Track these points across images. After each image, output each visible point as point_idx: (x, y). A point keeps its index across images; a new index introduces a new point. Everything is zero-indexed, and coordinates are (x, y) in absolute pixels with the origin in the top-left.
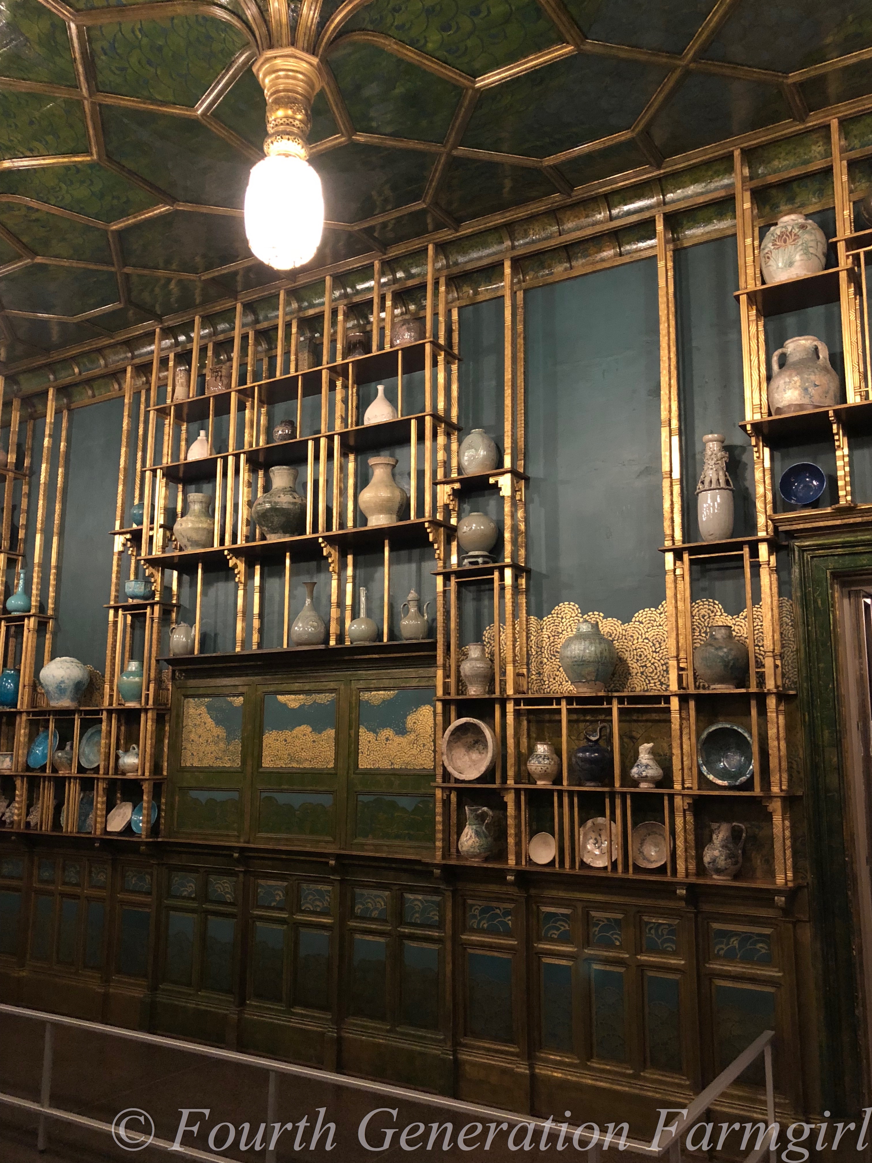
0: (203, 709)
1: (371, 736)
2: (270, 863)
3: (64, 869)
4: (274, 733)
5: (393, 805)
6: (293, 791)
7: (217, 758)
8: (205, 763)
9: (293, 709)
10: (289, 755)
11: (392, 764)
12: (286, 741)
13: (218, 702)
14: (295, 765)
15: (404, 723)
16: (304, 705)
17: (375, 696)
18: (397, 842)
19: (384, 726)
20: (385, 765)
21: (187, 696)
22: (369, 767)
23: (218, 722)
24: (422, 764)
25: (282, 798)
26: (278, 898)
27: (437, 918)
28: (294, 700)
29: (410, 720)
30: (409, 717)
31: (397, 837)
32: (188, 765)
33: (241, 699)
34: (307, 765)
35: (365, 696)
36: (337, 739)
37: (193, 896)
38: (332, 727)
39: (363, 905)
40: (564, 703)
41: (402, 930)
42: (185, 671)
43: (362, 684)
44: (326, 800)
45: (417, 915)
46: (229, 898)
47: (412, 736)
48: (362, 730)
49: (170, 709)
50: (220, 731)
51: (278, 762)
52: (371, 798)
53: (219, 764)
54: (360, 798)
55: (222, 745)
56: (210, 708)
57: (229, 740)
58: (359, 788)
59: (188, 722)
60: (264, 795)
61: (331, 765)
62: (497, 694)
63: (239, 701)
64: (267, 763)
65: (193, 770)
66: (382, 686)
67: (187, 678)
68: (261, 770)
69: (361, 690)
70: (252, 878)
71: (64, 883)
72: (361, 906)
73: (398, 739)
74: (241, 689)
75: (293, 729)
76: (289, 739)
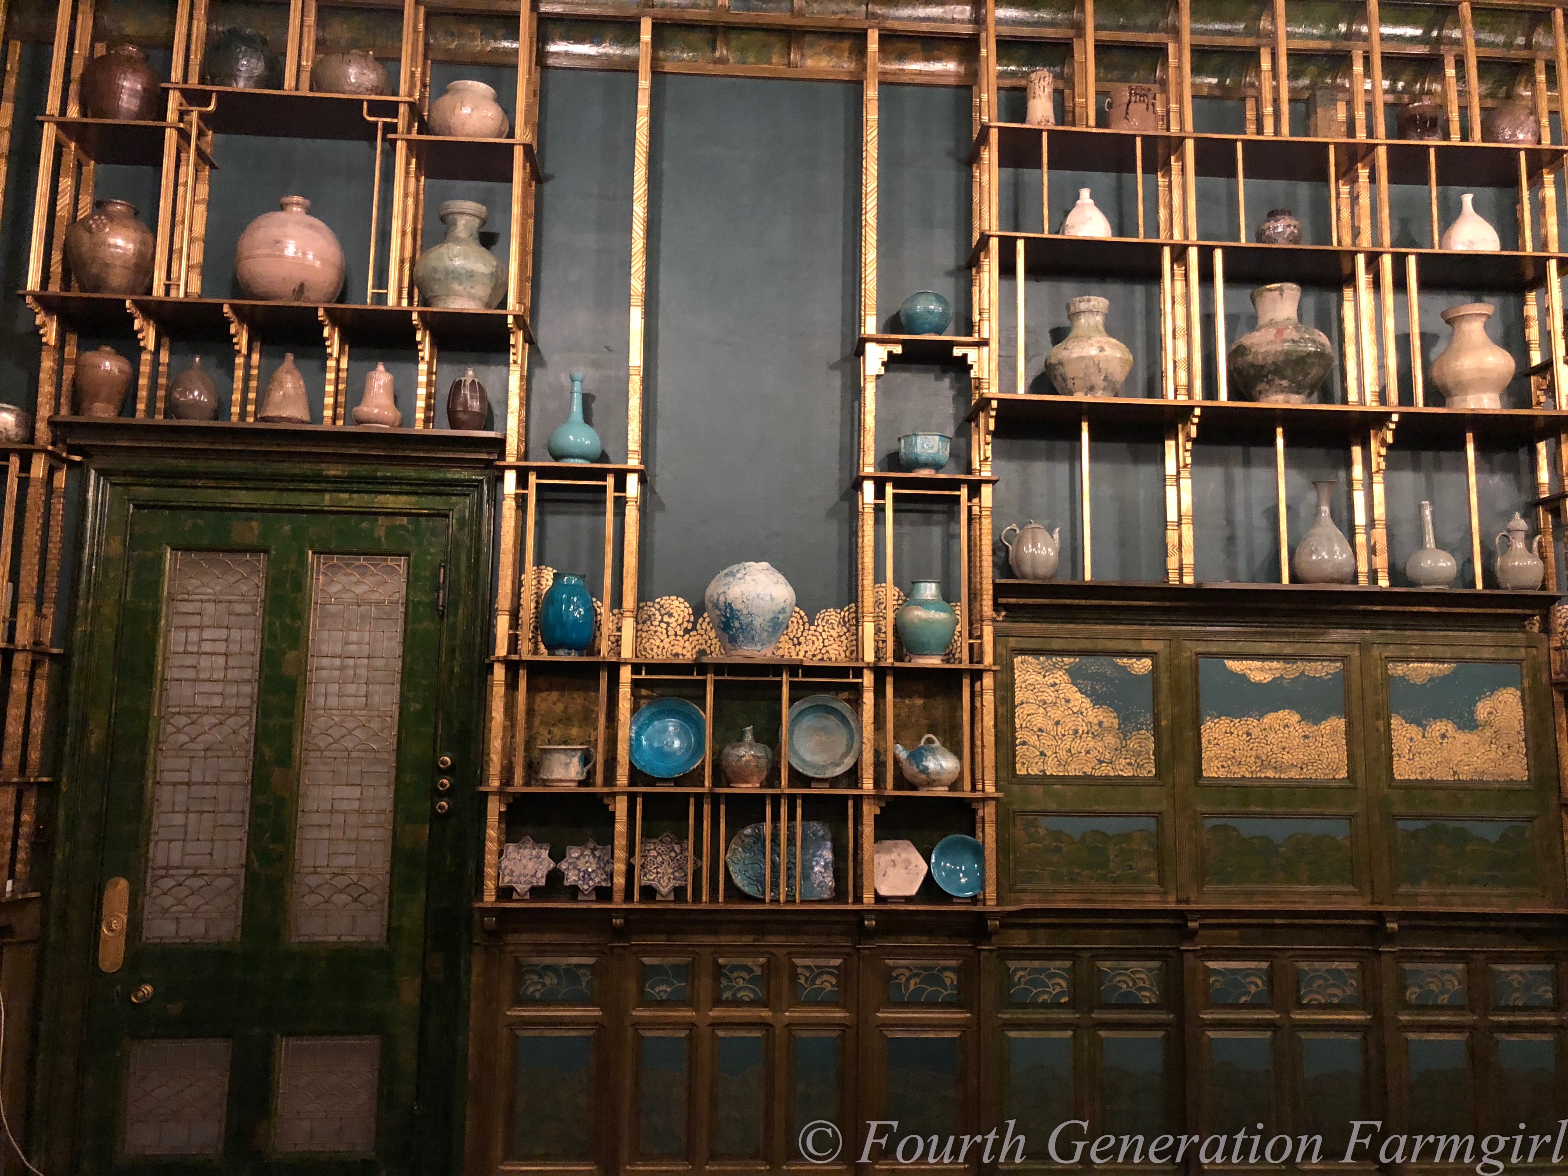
0: (1060, 677)
1: (1413, 731)
2: (1231, 932)
4: (1224, 723)
5: (1463, 835)
6: (1273, 816)
7: (1100, 762)
8: (1073, 770)
9: (1259, 685)
10: (1257, 757)
11: (1455, 773)
12: (1249, 734)
13: (1094, 665)
14: (1270, 774)
15: (1472, 713)
16: (1282, 676)
17: (1415, 669)
18: (1475, 889)
19: (1438, 715)
20: (1444, 775)
21: (1020, 652)
22: (1413, 777)
23: (1098, 700)
24: (1507, 774)
25: (1249, 828)
26: (1252, 989)
28: (1262, 670)
29: (1482, 710)
30: (1480, 705)
31: (1472, 882)
32: (1034, 771)
33: (1147, 662)
34: (1294, 774)
35: (1399, 669)
36: (1349, 733)
38: (1338, 714)
39: (1420, 987)
43: (1391, 651)
44: (1339, 830)
45: (1517, 995)
46: (1147, 997)
47: (1489, 733)
48: (1396, 722)
50: (1103, 716)
51: (1235, 769)
52: (1421, 824)
53: (1105, 770)
54: (1400, 824)
55: (1113, 739)
56: (1075, 675)
57: (1125, 730)
58: (1401, 809)
59: (1027, 697)
60: (1209, 823)
61: (1343, 774)
63: (1143, 666)
64: (1211, 770)
66: (1431, 655)
68: (1202, 782)
69: (1390, 659)
72: (1417, 990)
73: (1463, 737)
74: (1147, 645)
75: (1261, 716)
76: (1256, 732)
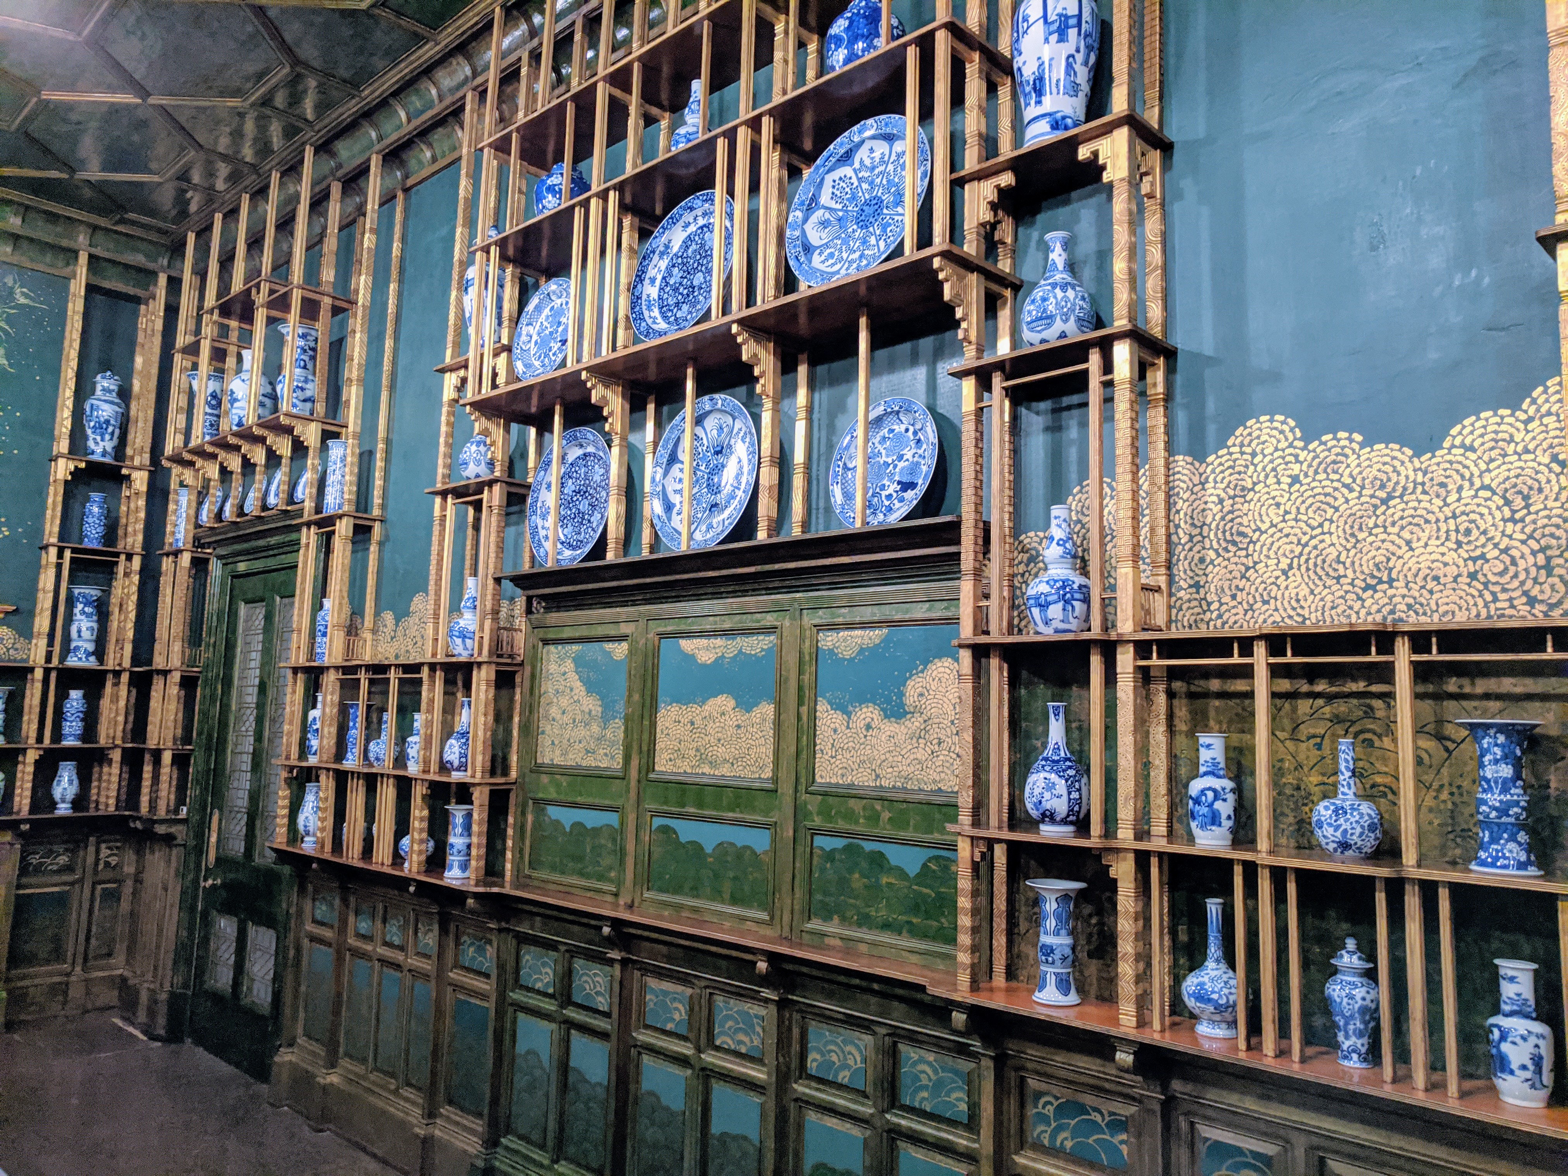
0: (569, 665)
1: (837, 718)
2: (664, 949)
3: (384, 921)
4: (674, 709)
5: (878, 861)
6: (703, 819)
7: (588, 752)
8: (571, 760)
9: (704, 666)
10: (697, 750)
11: (877, 776)
12: (692, 723)
13: (590, 652)
14: (707, 770)
15: (901, 694)
16: (723, 656)
17: (845, 640)
18: (886, 938)
19: (862, 699)
20: (863, 779)
21: (546, 642)
22: (834, 780)
23: (591, 687)
24: (935, 781)
25: (685, 831)
26: (677, 1017)
27: (963, 1107)
28: (707, 649)
29: (912, 689)
30: (910, 683)
31: (886, 926)
32: (547, 761)
33: (625, 645)
34: (725, 770)
35: (828, 640)
36: (777, 724)
37: (551, 991)
38: (769, 699)
39: (823, 1055)
40: (1260, 650)
41: (895, 1120)
42: (543, 597)
43: (822, 616)
44: (759, 841)
45: (925, 1094)
46: (602, 1003)
47: (917, 722)
48: (822, 707)
49: (521, 664)
50: (592, 704)
51: (679, 763)
52: (839, 843)
53: (589, 762)
54: (819, 841)
55: (595, 728)
56: (578, 661)
57: (606, 719)
58: (817, 821)
59: (548, 687)
60: (658, 822)
61: (768, 773)
62: (1096, 632)
63: (620, 650)
64: (663, 764)
65: (553, 770)
66: (858, 619)
67: (548, 609)
68: (652, 776)
69: (820, 627)
70: (637, 974)
71: (386, 944)
72: (818, 1057)
73: (890, 727)
74: (625, 629)
75: (704, 702)
76: (698, 721)
